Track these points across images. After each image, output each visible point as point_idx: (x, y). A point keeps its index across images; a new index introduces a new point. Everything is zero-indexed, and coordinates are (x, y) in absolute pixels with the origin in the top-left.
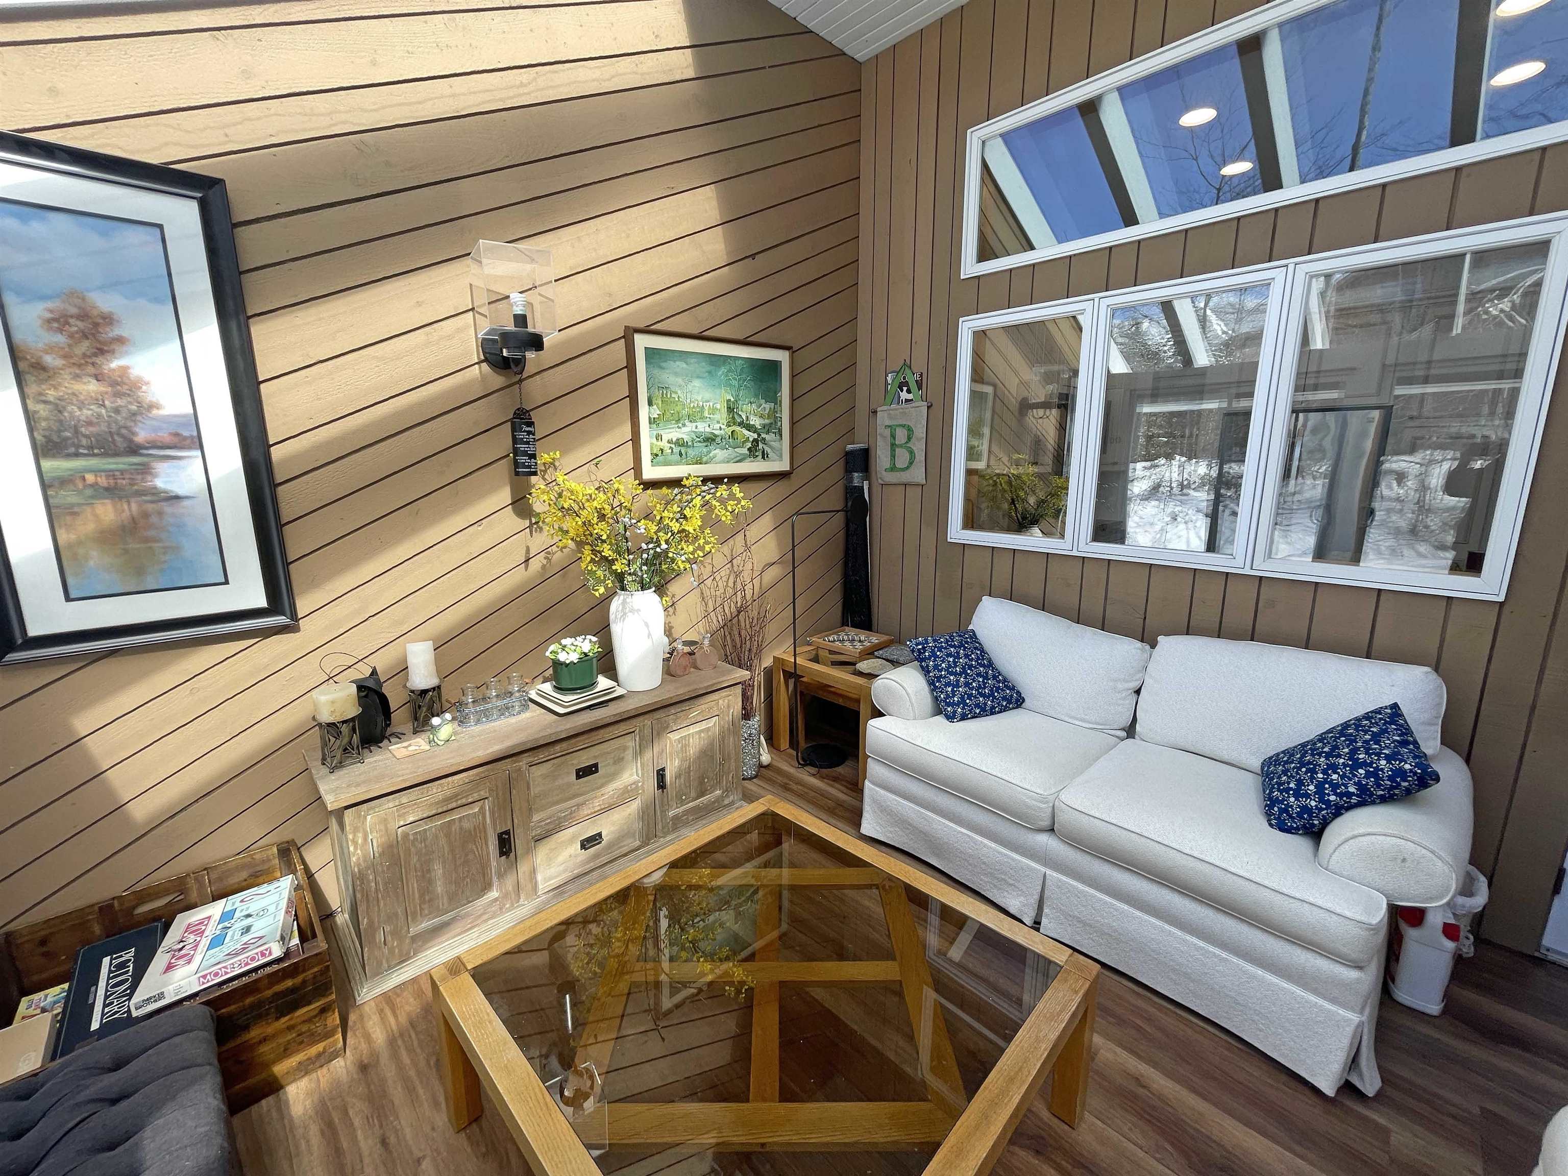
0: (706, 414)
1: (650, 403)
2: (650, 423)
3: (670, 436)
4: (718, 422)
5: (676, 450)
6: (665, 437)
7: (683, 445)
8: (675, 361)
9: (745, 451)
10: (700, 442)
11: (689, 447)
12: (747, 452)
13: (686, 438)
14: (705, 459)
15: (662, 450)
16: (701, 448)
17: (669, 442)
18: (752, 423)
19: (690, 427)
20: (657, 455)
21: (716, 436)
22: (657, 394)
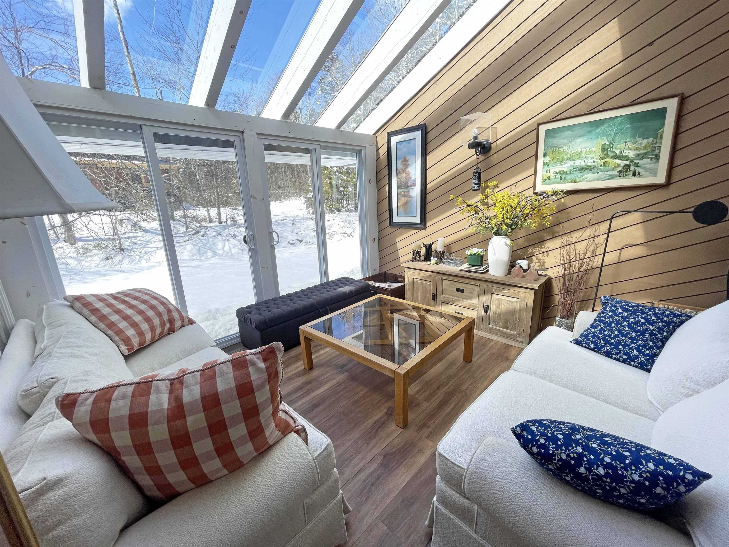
0: (583, 155)
1: (545, 155)
2: (544, 165)
3: (555, 170)
4: (592, 158)
5: (558, 176)
6: (552, 171)
7: (563, 173)
8: (563, 132)
9: (615, 173)
10: (575, 171)
11: (568, 174)
12: (618, 174)
13: (566, 170)
14: (578, 180)
15: (549, 177)
16: (578, 174)
17: (554, 173)
18: (624, 155)
19: (570, 164)
20: (546, 180)
21: (590, 166)
22: (550, 150)
